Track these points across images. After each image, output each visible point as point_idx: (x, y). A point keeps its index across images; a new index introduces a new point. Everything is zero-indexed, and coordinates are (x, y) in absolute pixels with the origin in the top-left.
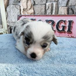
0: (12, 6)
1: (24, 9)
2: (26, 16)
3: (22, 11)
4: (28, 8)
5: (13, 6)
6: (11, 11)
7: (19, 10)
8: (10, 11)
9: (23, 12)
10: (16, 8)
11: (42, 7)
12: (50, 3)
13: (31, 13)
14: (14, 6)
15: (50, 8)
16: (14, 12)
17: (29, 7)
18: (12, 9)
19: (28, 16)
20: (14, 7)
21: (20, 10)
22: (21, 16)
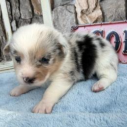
1: (82, 12)
2: (86, 27)
3: (79, 15)
4: (90, 7)
5: (61, 9)
6: (60, 17)
7: (74, 15)
8: (58, 18)
9: (81, 17)
10: (67, 12)
11: (119, 3)
13: (97, 16)
14: (64, 8)
17: (92, 6)
18: (61, 13)
19: (90, 26)
20: (63, 10)
21: (76, 14)
22: (77, 28)
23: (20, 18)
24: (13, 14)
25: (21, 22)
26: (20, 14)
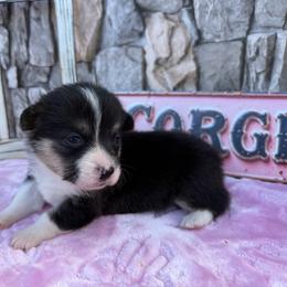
0: (112, 51)
1: (157, 63)
3: (151, 66)
4: (175, 54)
5: (116, 53)
6: (111, 69)
7: (140, 67)
9: (154, 72)
10: (127, 59)
12: (264, 36)
13: (186, 73)
14: (121, 51)
15: (264, 52)
16: (119, 74)
17: (179, 53)
18: (114, 62)
20: (119, 56)
21: (145, 65)
23: (27, 62)
24: (13, 54)
25: (29, 71)
26: (29, 55)
